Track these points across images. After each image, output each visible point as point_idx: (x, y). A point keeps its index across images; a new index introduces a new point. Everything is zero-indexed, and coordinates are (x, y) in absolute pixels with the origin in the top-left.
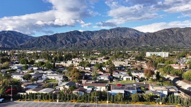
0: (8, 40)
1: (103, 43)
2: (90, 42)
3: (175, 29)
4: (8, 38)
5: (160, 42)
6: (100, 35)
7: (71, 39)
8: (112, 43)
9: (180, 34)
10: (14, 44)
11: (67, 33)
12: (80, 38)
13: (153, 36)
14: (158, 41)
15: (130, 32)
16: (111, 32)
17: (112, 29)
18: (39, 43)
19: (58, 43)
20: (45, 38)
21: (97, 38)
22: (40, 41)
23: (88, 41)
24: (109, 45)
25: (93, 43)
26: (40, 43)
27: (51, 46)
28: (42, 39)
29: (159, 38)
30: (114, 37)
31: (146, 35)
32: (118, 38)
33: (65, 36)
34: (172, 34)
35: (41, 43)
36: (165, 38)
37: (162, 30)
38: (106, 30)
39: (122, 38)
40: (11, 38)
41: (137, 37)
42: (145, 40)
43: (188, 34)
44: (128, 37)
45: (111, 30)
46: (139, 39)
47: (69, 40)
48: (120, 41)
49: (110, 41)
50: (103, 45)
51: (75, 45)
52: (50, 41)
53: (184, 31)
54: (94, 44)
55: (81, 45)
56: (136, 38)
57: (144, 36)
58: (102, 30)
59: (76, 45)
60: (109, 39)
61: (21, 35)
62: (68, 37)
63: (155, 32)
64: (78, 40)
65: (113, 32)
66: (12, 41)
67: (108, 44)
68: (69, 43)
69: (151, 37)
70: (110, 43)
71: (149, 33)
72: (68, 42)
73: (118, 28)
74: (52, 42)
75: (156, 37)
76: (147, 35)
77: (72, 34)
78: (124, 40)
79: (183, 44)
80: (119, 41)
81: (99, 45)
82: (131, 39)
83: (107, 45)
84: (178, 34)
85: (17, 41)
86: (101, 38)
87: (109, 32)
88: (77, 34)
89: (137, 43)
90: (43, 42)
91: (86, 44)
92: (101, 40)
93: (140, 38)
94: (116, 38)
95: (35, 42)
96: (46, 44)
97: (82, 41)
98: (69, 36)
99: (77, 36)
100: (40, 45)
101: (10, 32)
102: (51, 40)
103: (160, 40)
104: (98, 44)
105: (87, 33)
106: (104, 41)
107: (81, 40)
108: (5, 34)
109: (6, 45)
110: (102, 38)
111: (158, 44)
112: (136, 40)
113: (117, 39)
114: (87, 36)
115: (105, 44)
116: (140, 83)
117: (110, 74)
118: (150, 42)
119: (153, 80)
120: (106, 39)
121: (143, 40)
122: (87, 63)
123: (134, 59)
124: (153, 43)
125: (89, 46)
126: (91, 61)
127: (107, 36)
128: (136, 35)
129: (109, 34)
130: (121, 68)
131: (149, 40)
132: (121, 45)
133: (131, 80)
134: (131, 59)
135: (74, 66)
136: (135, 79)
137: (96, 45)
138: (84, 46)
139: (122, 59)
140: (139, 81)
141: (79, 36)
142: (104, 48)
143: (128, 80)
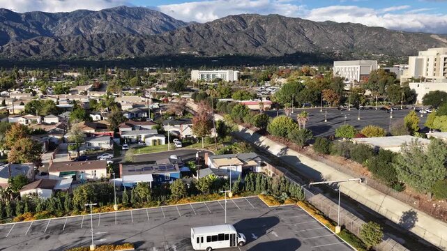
2: (48, 41)
3: (250, 16)
5: (219, 45)
6: (76, 24)
8: (108, 45)
9: (260, 28)
12: (17, 31)
13: (204, 32)
14: (215, 42)
15: (153, 19)
16: (106, 17)
17: (106, 10)
21: (69, 33)
23: (42, 39)
24: (100, 51)
25: (57, 44)
29: (216, 36)
30: (114, 32)
31: (188, 29)
32: (124, 35)
34: (244, 28)
36: (229, 37)
37: (223, 18)
38: (91, 12)
39: (134, 33)
41: (168, 33)
42: (186, 40)
43: (274, 28)
44: (147, 31)
45: (104, 13)
46: (173, 39)
48: (129, 43)
49: (103, 41)
50: (85, 51)
51: (5, 49)
53: (267, 23)
54: (61, 47)
55: (24, 52)
56: (166, 34)
57: (185, 31)
58: (80, 11)
59: (8, 50)
60: (100, 36)
63: (209, 23)
64: (13, 35)
65: (109, 18)
67: (98, 49)
69: (201, 33)
70: (103, 45)
71: (195, 22)
73: (121, 8)
75: (210, 34)
76: (191, 28)
78: (138, 40)
79: (265, 51)
80: (127, 41)
81: (74, 52)
82: (155, 37)
83: (96, 52)
84: (255, 28)
86: (77, 31)
87: (99, 18)
88: (8, 19)
89: (170, 47)
91: (38, 46)
92: (78, 39)
93: (176, 35)
94: (119, 34)
97: (25, 39)
103: (221, 41)
104: (72, 49)
105: (38, 18)
106: (88, 42)
107: (22, 35)
110: (83, 32)
111: (216, 50)
112: (168, 40)
113: (122, 35)
115: (90, 49)
116: (184, 148)
117: (112, 132)
118: (199, 44)
119: (212, 141)
120: (91, 36)
121: (183, 41)
122: (49, 106)
123: (164, 89)
124: (206, 47)
125: (47, 53)
126: (57, 96)
127: (95, 28)
128: (168, 27)
129: (99, 21)
130: (137, 115)
131: (196, 40)
132: (132, 51)
133: (163, 143)
134: (157, 89)
135: (10, 113)
136: (171, 141)
137: (65, 52)
138: (32, 52)
139: (138, 89)
140: (180, 146)
141: (13, 24)
142: (88, 59)
143: (157, 143)
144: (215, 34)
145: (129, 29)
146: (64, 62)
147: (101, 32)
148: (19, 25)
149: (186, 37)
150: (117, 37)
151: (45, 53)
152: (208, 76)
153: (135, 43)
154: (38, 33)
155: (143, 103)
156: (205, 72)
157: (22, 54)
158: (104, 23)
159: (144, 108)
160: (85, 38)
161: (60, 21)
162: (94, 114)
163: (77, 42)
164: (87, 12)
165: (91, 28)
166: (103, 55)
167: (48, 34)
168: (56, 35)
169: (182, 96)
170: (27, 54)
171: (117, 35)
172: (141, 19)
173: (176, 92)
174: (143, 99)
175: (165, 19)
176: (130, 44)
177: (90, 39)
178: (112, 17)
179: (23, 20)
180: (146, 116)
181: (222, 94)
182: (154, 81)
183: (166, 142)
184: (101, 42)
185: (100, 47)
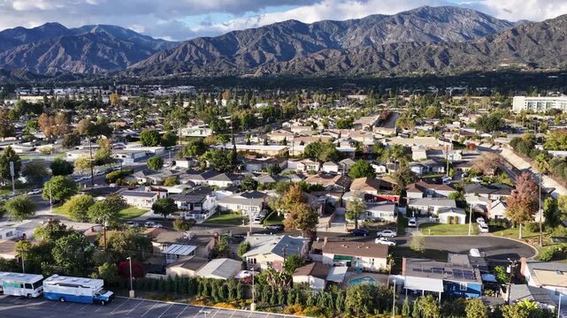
0: (100, 54)
1: (376, 58)
2: (334, 55)
4: (99, 46)
5: (562, 53)
6: (366, 33)
7: (278, 48)
8: (402, 57)
10: (116, 63)
11: (266, 28)
12: (304, 44)
13: (539, 34)
14: (555, 48)
15: (464, 21)
16: (402, 21)
17: (404, 13)
18: (186, 60)
19: (239, 61)
20: (202, 46)
21: (358, 44)
22: (188, 55)
23: (329, 52)
24: (392, 65)
25: (344, 57)
26: (189, 61)
27: (219, 71)
28: (194, 49)
29: (559, 40)
30: (411, 40)
31: (515, 32)
32: (424, 43)
33: (260, 38)
35: (192, 62)
38: (386, 16)
39: (436, 40)
40: (109, 48)
41: (484, 39)
42: (511, 48)
44: (455, 37)
45: (401, 17)
46: (491, 46)
47: (271, 50)
48: (430, 53)
49: (397, 52)
50: (375, 64)
51: (290, 65)
52: (217, 54)
54: (348, 62)
55: (309, 67)
56: (480, 41)
57: (510, 35)
58: (373, 16)
59: (293, 66)
60: (393, 46)
61: (135, 37)
62: (269, 42)
63: (549, 21)
64: (299, 49)
65: (406, 24)
66: (111, 55)
67: (390, 63)
68: (272, 61)
69: (534, 36)
70: (397, 58)
71: (525, 21)
72: (269, 56)
73: (423, 8)
74: (221, 58)
75: (549, 37)
76: (519, 31)
77: (281, 31)
78: (441, 49)
80: (427, 51)
81: (362, 66)
82: (465, 45)
83: (387, 66)
85: (123, 54)
86: (368, 41)
87: (395, 23)
88: (296, 31)
89: (485, 58)
90: (196, 58)
91: (323, 61)
92: (367, 50)
93: (495, 41)
94: (418, 43)
95: (174, 59)
96: (205, 63)
97: (311, 52)
98: (273, 37)
99: (296, 38)
100: (189, 67)
101: (103, 30)
102: (219, 50)
104: (360, 63)
105: (326, 28)
107: (308, 48)
108: (91, 36)
109: (95, 67)
110: (374, 41)
111: (557, 61)
112: (483, 48)
113: (421, 43)
114: (326, 37)
115: (380, 63)
116: (491, 235)
117: (398, 197)
118: (529, 53)
119: (536, 228)
120: (383, 46)
121: (505, 49)
122: (329, 150)
123: (472, 126)
124: (539, 57)
125: (332, 68)
126: (338, 131)
127: (390, 36)
128: (484, 31)
129: (394, 28)
130: (431, 169)
131: (526, 47)
132: (432, 64)
133: (463, 221)
134: (462, 125)
135: (290, 154)
136: (474, 221)
137: (352, 67)
138: (317, 68)
139: (436, 123)
140: (486, 230)
141: (300, 36)
142: (378, 76)
143: (454, 221)
144: (555, 37)
145: (430, 35)
146: (350, 80)
147: (395, 41)
148: (306, 37)
149: (511, 44)
150: (414, 46)
151: (331, 69)
152: (539, 105)
153: (437, 54)
154: (325, 46)
155: (440, 148)
156: (536, 99)
157: (307, 70)
158: (399, 30)
159: (441, 156)
160: (376, 49)
161: (349, 30)
162: (378, 164)
163: (366, 55)
164: (381, 17)
165: (383, 37)
166: (395, 70)
167: (335, 46)
168: (343, 47)
169: (495, 141)
170: (311, 70)
171: (416, 45)
172: (448, 22)
173: (488, 132)
174: (442, 143)
175: (481, 20)
176: (431, 55)
177: (382, 50)
178: (410, 22)
179: (311, 31)
180: (443, 171)
181: (559, 144)
182: (458, 111)
183: (467, 221)
184: (395, 53)
185: (393, 60)
